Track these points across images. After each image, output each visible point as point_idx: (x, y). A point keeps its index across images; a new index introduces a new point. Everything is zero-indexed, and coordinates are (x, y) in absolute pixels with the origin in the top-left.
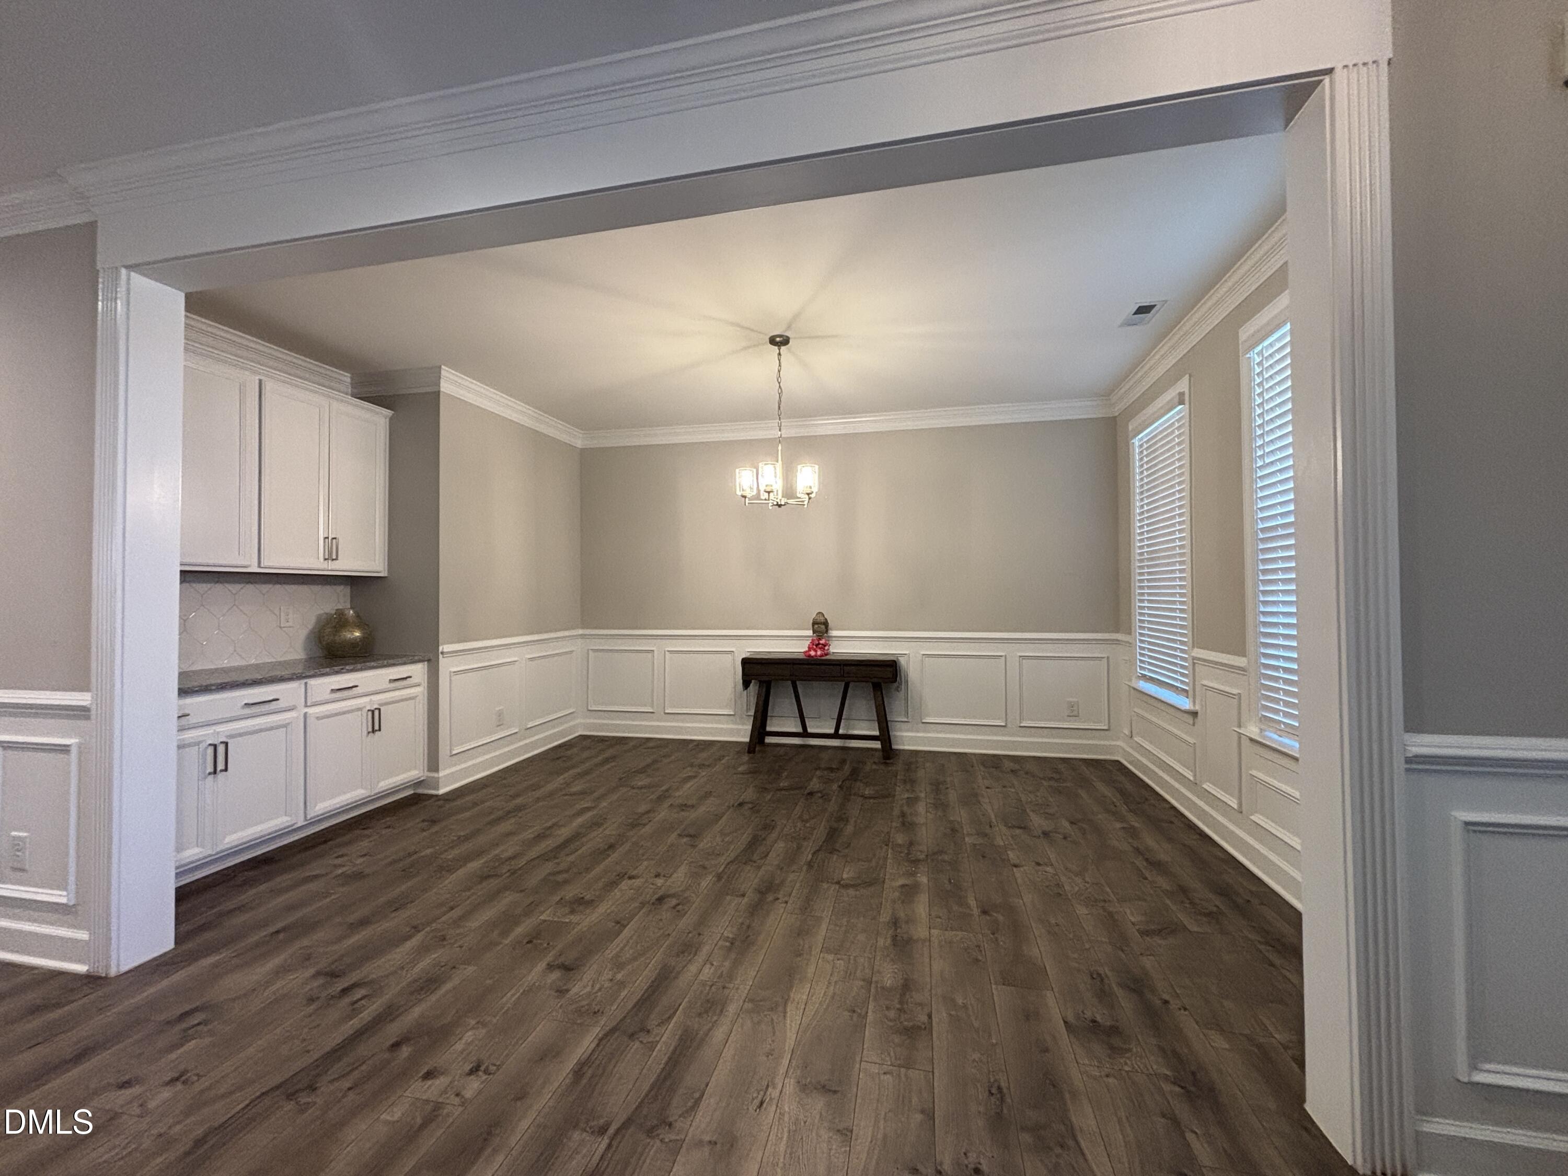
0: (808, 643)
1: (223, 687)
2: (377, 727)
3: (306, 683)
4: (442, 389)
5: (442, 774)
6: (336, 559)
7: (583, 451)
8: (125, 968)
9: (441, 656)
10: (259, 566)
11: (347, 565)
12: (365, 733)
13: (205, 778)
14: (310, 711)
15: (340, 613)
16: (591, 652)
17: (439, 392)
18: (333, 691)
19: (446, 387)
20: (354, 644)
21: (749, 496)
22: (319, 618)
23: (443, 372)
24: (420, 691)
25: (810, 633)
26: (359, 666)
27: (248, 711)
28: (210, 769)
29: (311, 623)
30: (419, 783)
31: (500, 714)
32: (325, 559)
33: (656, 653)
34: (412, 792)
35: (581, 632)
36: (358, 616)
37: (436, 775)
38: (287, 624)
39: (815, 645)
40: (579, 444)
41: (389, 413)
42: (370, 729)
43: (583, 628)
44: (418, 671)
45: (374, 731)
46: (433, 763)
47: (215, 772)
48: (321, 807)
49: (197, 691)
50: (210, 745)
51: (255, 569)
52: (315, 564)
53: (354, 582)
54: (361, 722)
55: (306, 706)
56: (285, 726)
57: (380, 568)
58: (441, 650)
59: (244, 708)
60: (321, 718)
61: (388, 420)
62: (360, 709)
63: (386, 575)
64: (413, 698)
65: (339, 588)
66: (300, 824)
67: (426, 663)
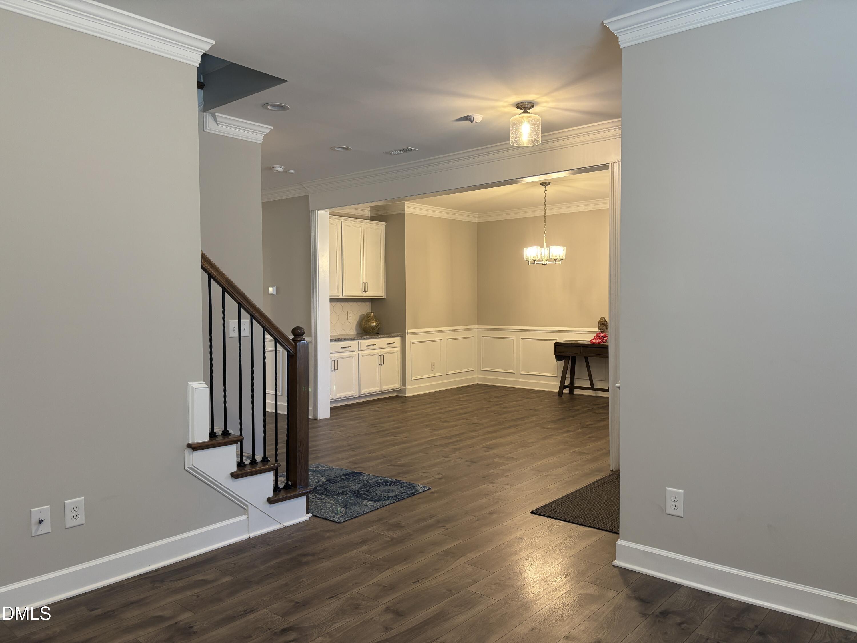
0: (595, 335)
2: (382, 363)
3: (359, 342)
4: (405, 212)
5: (407, 387)
6: (367, 292)
7: (479, 224)
8: (320, 418)
9: (406, 334)
10: (342, 296)
11: (371, 294)
12: (378, 365)
13: (332, 371)
14: (360, 352)
15: (368, 315)
17: (404, 213)
18: (367, 346)
19: (407, 210)
20: (373, 328)
21: (530, 260)
22: (360, 316)
23: (406, 205)
24: (399, 349)
25: (597, 329)
26: (376, 336)
27: (342, 350)
28: (333, 369)
29: (358, 319)
30: (398, 391)
31: (433, 365)
32: (363, 292)
33: (515, 339)
34: (396, 395)
35: (477, 326)
36: (374, 315)
37: (404, 387)
38: (350, 319)
39: (598, 336)
40: (476, 220)
41: (385, 224)
42: (380, 363)
43: (478, 325)
44: (397, 340)
45: (381, 364)
46: (404, 383)
47: (334, 370)
48: (364, 391)
49: (333, 341)
50: (333, 360)
51: (341, 297)
52: (359, 294)
53: (373, 301)
54: (376, 359)
55: (359, 351)
56: (353, 357)
57: (383, 295)
58: (406, 332)
59: (341, 348)
60: (363, 356)
61: (385, 227)
62: (376, 354)
63: (385, 298)
64: (396, 352)
65: (367, 303)
66: (357, 396)
67: (401, 337)
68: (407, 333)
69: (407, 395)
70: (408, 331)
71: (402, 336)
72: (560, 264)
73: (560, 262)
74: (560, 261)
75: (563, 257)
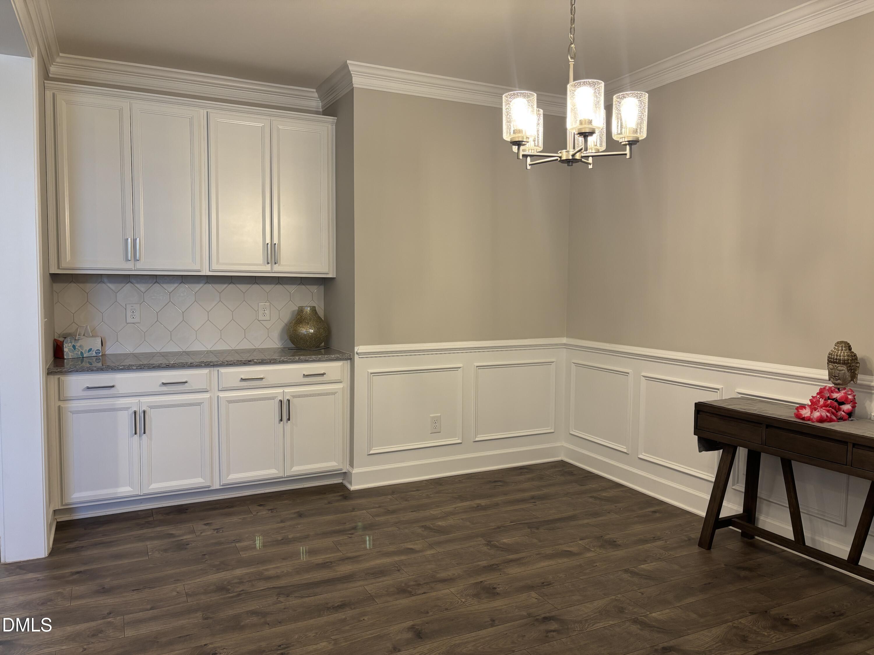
1: (141, 368)
2: (285, 418)
3: (218, 371)
4: (355, 85)
5: (355, 471)
9: (356, 356)
10: (210, 270)
13: (128, 436)
14: (222, 395)
16: (573, 366)
17: (353, 88)
18: (243, 380)
23: (351, 67)
24: (340, 388)
27: (165, 389)
29: (286, 318)
30: (344, 475)
31: (436, 421)
32: (270, 264)
33: (630, 377)
38: (264, 318)
39: (823, 397)
42: (278, 418)
43: (568, 337)
44: (335, 368)
45: (282, 419)
46: (351, 461)
47: (135, 433)
49: (122, 369)
50: (133, 411)
51: (207, 273)
55: (219, 390)
56: (199, 404)
58: (356, 350)
59: (160, 386)
60: (230, 402)
61: (334, 127)
62: (273, 398)
63: (335, 277)
64: (334, 394)
65: (314, 289)
66: (217, 486)
67: (349, 361)
68: (357, 353)
69: (354, 487)
70: (359, 349)
71: (351, 359)
72: (628, 157)
73: (628, 152)
74: (628, 147)
75: (636, 131)
